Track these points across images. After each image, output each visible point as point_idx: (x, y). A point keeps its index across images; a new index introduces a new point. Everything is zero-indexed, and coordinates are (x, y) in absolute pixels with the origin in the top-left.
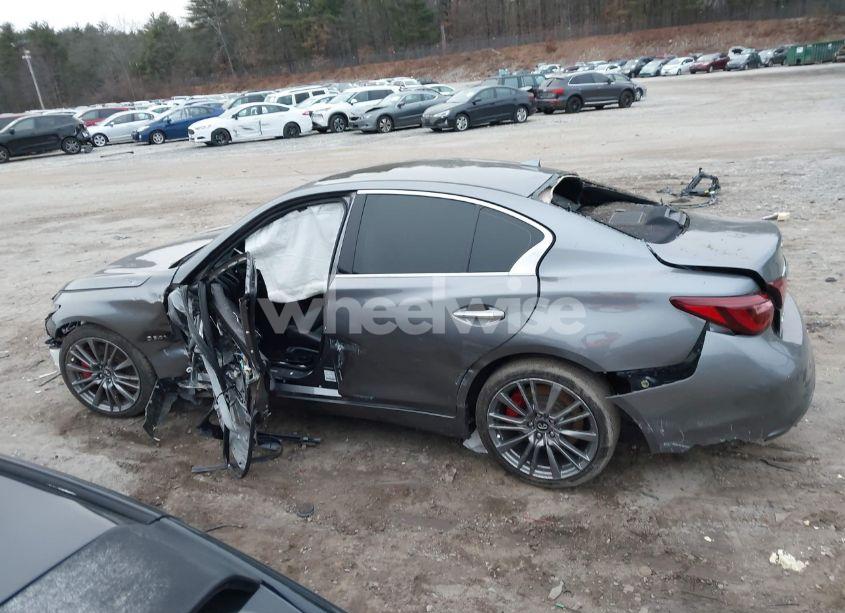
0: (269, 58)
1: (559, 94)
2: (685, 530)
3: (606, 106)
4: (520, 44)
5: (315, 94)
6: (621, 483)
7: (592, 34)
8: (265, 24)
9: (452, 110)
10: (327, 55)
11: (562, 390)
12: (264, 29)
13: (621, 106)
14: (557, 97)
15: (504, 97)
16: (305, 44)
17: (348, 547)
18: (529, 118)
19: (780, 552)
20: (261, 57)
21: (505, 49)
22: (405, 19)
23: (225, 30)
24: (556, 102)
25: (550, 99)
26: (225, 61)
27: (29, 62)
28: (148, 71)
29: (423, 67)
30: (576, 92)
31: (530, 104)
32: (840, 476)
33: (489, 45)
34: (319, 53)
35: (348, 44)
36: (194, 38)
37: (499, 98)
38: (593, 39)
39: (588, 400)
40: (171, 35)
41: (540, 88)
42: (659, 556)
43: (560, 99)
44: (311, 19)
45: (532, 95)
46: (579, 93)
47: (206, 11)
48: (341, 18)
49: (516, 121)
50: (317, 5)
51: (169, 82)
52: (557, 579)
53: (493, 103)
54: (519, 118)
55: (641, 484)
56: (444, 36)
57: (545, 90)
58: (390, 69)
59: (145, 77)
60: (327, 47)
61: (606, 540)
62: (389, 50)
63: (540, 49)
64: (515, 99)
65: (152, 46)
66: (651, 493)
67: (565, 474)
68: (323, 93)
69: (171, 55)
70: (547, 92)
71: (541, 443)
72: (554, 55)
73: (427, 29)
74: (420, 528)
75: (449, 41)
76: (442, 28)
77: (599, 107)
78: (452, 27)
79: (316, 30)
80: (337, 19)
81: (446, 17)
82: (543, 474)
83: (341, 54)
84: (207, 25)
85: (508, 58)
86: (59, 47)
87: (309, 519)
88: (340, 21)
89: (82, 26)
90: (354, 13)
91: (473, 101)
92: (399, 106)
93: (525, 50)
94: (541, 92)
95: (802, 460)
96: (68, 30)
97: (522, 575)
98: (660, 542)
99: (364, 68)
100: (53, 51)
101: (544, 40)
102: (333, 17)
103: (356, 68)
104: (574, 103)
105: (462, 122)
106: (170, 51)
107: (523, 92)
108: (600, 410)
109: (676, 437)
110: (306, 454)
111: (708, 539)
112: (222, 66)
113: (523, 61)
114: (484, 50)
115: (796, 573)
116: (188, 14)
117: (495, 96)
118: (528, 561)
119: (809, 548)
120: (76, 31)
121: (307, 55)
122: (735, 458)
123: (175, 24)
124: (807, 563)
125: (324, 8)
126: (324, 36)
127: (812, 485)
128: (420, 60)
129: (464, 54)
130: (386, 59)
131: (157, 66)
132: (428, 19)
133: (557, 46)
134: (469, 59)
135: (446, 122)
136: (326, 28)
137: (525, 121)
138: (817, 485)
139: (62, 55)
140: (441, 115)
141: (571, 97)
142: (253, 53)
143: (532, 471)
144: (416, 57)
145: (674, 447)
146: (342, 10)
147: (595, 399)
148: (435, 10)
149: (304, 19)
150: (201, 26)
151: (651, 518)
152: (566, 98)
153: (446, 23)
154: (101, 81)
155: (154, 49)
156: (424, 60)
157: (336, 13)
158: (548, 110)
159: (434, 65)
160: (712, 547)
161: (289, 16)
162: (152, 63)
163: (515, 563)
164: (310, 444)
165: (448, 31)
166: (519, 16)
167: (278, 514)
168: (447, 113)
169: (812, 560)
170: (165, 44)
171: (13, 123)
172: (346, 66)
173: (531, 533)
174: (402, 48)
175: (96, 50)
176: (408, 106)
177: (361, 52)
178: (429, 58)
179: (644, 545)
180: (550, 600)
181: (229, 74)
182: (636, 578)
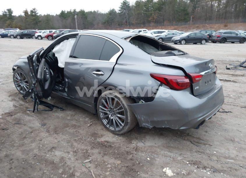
0: (139, 22)
1: (218, 37)
2: (143, 155)
3: (235, 43)
4: (216, 23)
5: (143, 31)
6: (137, 137)
7: (241, 22)
8: (139, 13)
9: (181, 38)
10: (155, 22)
11: (117, 101)
12: (138, 14)
13: (240, 43)
14: (217, 38)
15: (198, 36)
16: (149, 19)
17: (44, 136)
18: (206, 43)
19: (168, 168)
20: (136, 22)
21: (211, 25)
22: (180, 14)
23: (128, 14)
24: (217, 39)
25: (215, 38)
26: (126, 22)
27: (76, 18)
28: (106, 23)
29: (183, 28)
30: (224, 37)
31: (207, 39)
32: (215, 152)
33: (205, 23)
34: (153, 22)
35: (162, 20)
36: (119, 15)
37: (196, 36)
38: (241, 24)
39: (123, 105)
40: (114, 14)
41: (213, 35)
42: (128, 160)
43: (218, 38)
44: (152, 12)
45: (208, 36)
46: (226, 37)
47: (124, 8)
48: (161, 12)
49: (202, 44)
50: (155, 8)
51: (111, 26)
52: (91, 158)
53: (194, 38)
54: (203, 43)
55: (143, 139)
56: (191, 19)
57: (214, 35)
58: (173, 28)
59: (105, 25)
60: (156, 20)
61: (116, 151)
62: (174, 23)
63: (222, 26)
64: (202, 37)
65: (109, 17)
66: (144, 142)
67: (117, 129)
68: (146, 31)
69: (113, 20)
70: (214, 36)
71: (112, 118)
72: (227, 27)
73: (186, 17)
74: (67, 135)
75: (193, 21)
76: (191, 17)
77: (233, 43)
78: (194, 17)
79: (153, 15)
80: (159, 12)
81: (193, 14)
82: (112, 128)
83: (159, 23)
84: (124, 12)
85: (211, 28)
86: (86, 16)
87: (42, 127)
88: (161, 13)
89: (93, 11)
90: (165, 11)
91: (188, 36)
92: (166, 36)
93: (217, 25)
94: (213, 36)
95: (205, 144)
96: (89, 12)
97: (82, 154)
98: (131, 156)
99: (165, 27)
100: (84, 17)
101: (224, 23)
102: (158, 12)
103: (163, 27)
104: (223, 40)
105: (183, 42)
106: (112, 18)
107: (205, 35)
108: (126, 109)
109: (147, 122)
110: (59, 112)
111: (148, 159)
112: (126, 23)
113: (216, 29)
114: (204, 24)
115: (168, 176)
116: (119, 9)
117: (196, 35)
118: (87, 150)
119: (179, 170)
120: (91, 12)
121: (149, 22)
122: (182, 139)
123: (115, 12)
124: (175, 174)
125: (157, 9)
126: (155, 17)
127: (201, 152)
128: (182, 26)
129: (197, 25)
130: (172, 25)
131: (109, 22)
132: (188, 14)
133: (228, 25)
134: (198, 27)
135: (178, 41)
136: (156, 15)
137: (205, 44)
138: (204, 153)
139: (86, 18)
140: (177, 39)
141: (222, 38)
142: (134, 20)
143: (109, 127)
144: (182, 25)
145: (147, 126)
146: (162, 10)
147: (125, 105)
148: (190, 12)
149: (151, 12)
150: (122, 12)
151: (134, 148)
152: (221, 38)
153: (193, 16)
154: (94, 25)
155: (109, 18)
156: (184, 26)
157: (160, 11)
158: (214, 42)
159: (187, 28)
160: (148, 161)
161: (146, 11)
162: (108, 21)
163: (83, 150)
164: (61, 109)
165: (193, 18)
166: (217, 15)
167: (37, 124)
168: (179, 39)
169: (178, 174)
170: (112, 17)
171: (64, 31)
172: (160, 26)
173: (97, 144)
174: (178, 22)
175: (94, 17)
176: (168, 36)
177: (165, 22)
178: (185, 26)
179: (126, 155)
180: (83, 163)
181: (127, 26)
182: (114, 164)
